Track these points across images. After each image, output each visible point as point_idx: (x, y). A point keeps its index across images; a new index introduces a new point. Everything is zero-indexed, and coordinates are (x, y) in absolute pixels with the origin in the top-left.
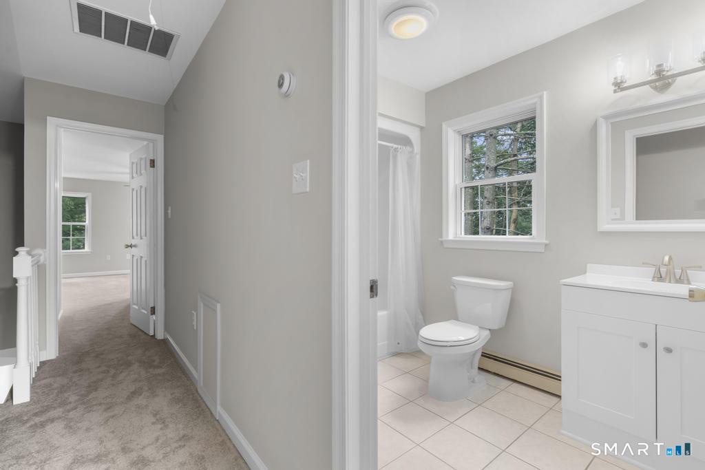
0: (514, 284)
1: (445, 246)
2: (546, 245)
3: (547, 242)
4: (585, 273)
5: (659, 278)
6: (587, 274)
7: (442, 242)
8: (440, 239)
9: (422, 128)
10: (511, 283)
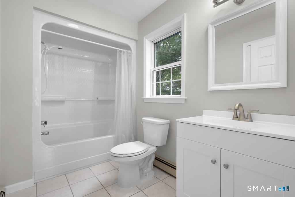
0: (170, 121)
1: (145, 101)
2: (185, 99)
3: (186, 98)
4: (202, 115)
5: (236, 117)
6: (203, 116)
7: (143, 99)
8: (142, 98)
9: (136, 41)
10: (169, 121)
